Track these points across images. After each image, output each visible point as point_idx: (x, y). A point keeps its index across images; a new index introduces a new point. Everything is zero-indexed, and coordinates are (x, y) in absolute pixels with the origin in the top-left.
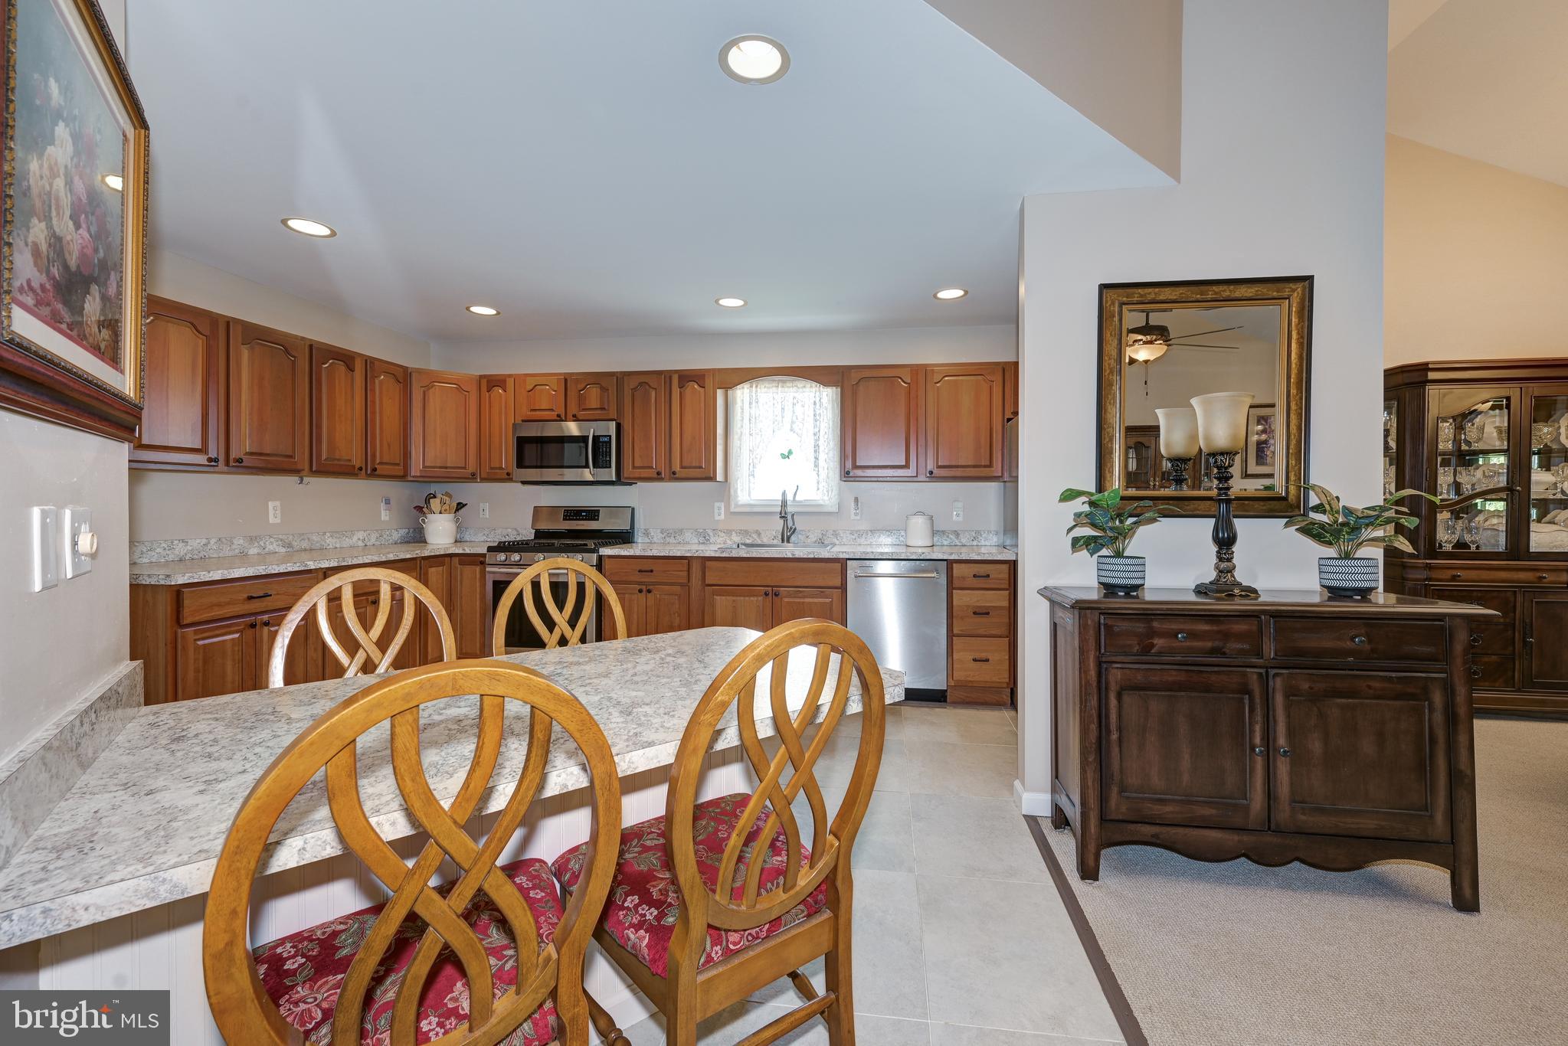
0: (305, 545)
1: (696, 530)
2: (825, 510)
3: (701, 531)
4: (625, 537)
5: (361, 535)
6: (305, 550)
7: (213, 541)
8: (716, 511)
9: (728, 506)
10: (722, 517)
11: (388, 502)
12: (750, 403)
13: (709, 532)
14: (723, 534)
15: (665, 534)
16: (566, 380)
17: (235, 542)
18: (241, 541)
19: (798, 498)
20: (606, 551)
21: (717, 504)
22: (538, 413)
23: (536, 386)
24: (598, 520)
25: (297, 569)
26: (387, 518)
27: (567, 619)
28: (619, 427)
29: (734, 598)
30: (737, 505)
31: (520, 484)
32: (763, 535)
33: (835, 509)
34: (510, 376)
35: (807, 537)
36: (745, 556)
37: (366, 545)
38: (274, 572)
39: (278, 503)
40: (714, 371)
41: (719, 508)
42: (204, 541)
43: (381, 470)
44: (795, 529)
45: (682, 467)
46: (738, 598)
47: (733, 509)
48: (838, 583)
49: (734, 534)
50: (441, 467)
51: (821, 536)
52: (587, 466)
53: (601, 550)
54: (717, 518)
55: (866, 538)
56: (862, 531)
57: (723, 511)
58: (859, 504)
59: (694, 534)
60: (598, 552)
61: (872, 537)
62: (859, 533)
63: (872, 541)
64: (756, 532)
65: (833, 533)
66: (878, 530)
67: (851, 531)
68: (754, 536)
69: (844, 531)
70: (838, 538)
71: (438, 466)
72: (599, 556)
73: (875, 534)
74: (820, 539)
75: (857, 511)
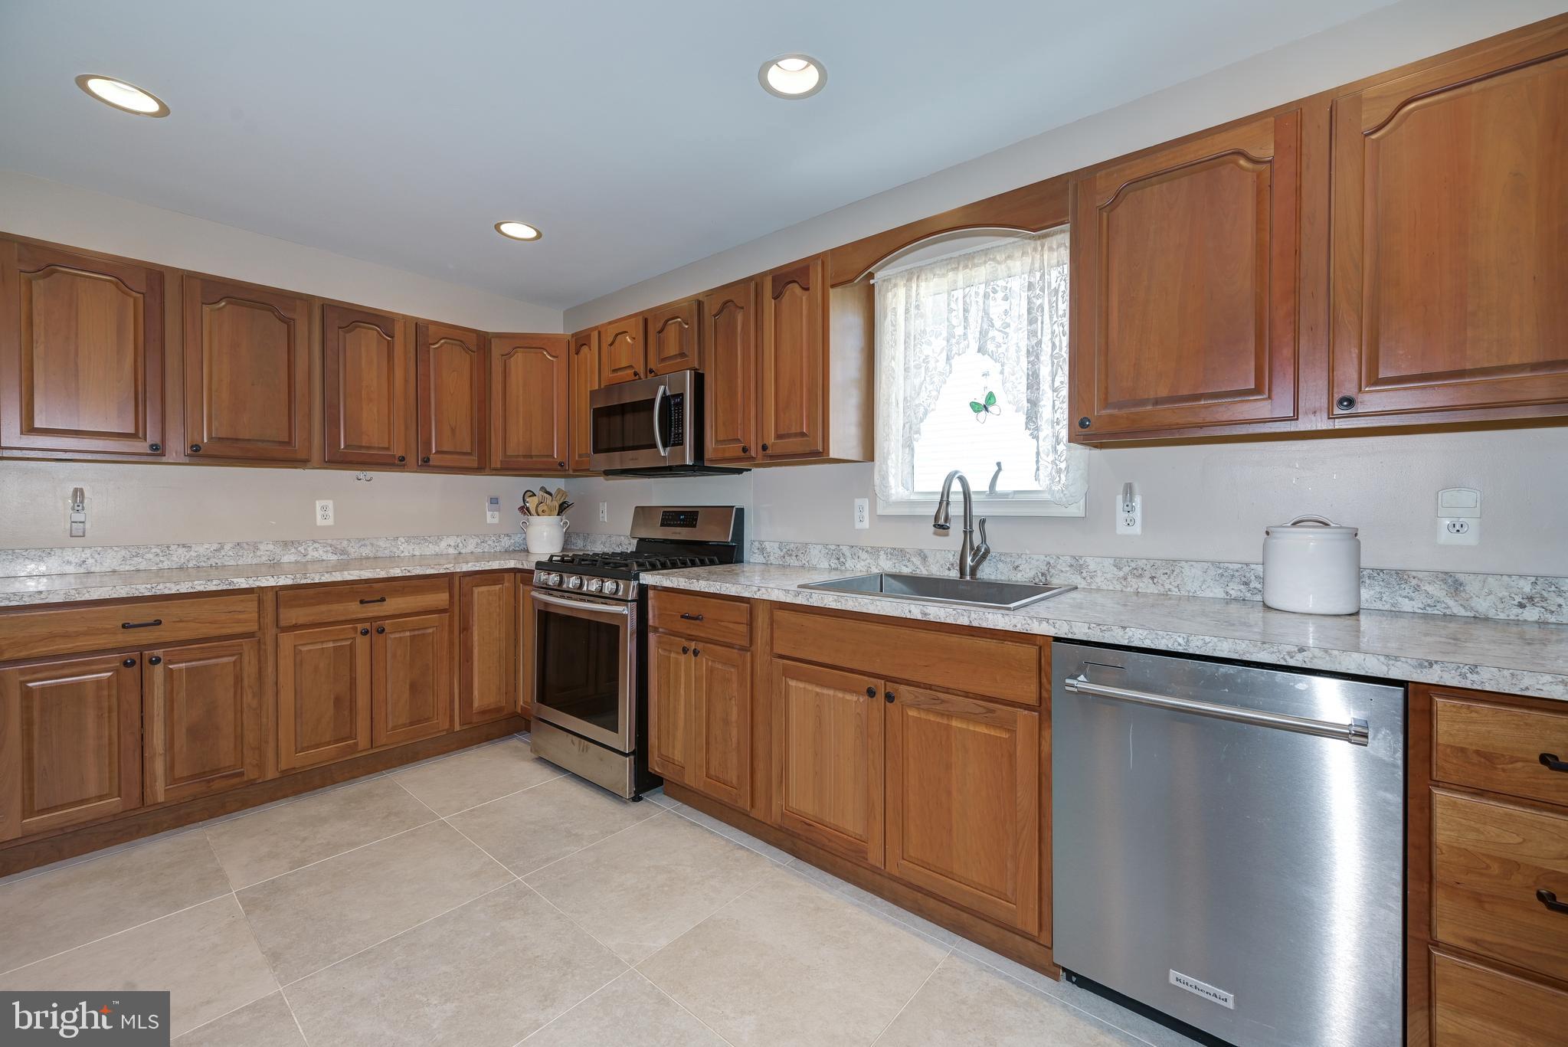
0: (366, 551)
1: (825, 546)
2: (1055, 512)
3: (833, 547)
4: (729, 554)
5: (452, 541)
6: (367, 558)
7: (227, 547)
8: (857, 514)
9: (873, 505)
10: (866, 524)
11: (494, 501)
12: (907, 311)
13: (845, 549)
14: (864, 555)
15: (784, 551)
17: (262, 547)
18: (271, 547)
19: (1000, 488)
20: (648, 578)
21: (858, 502)
22: (619, 373)
23: (617, 335)
24: (695, 526)
26: (496, 521)
28: (699, 380)
29: (818, 690)
30: (887, 505)
31: (601, 479)
32: (930, 560)
33: (1077, 510)
34: (594, 329)
35: (1016, 568)
36: (834, 605)
37: (460, 553)
39: (330, 503)
40: (823, 256)
41: (861, 509)
42: (215, 546)
43: (435, 460)
44: (987, 551)
45: (779, 437)
46: (826, 691)
47: (880, 512)
48: (1028, 692)
49: (882, 556)
50: (524, 456)
51: (1044, 568)
52: (654, 446)
53: (642, 575)
54: (858, 526)
55: (1153, 578)
56: (1144, 561)
57: (866, 514)
58: (1138, 501)
59: (824, 551)
60: (637, 578)
61: (1169, 577)
62: (1133, 565)
63: (1171, 587)
64: (919, 554)
65: (1073, 562)
66: (1187, 561)
67: (1115, 559)
68: (916, 560)
69: (1097, 560)
70: (1084, 574)
71: (521, 454)
72: (639, 584)
73: (1177, 570)
74: (1043, 574)
75: (1131, 514)
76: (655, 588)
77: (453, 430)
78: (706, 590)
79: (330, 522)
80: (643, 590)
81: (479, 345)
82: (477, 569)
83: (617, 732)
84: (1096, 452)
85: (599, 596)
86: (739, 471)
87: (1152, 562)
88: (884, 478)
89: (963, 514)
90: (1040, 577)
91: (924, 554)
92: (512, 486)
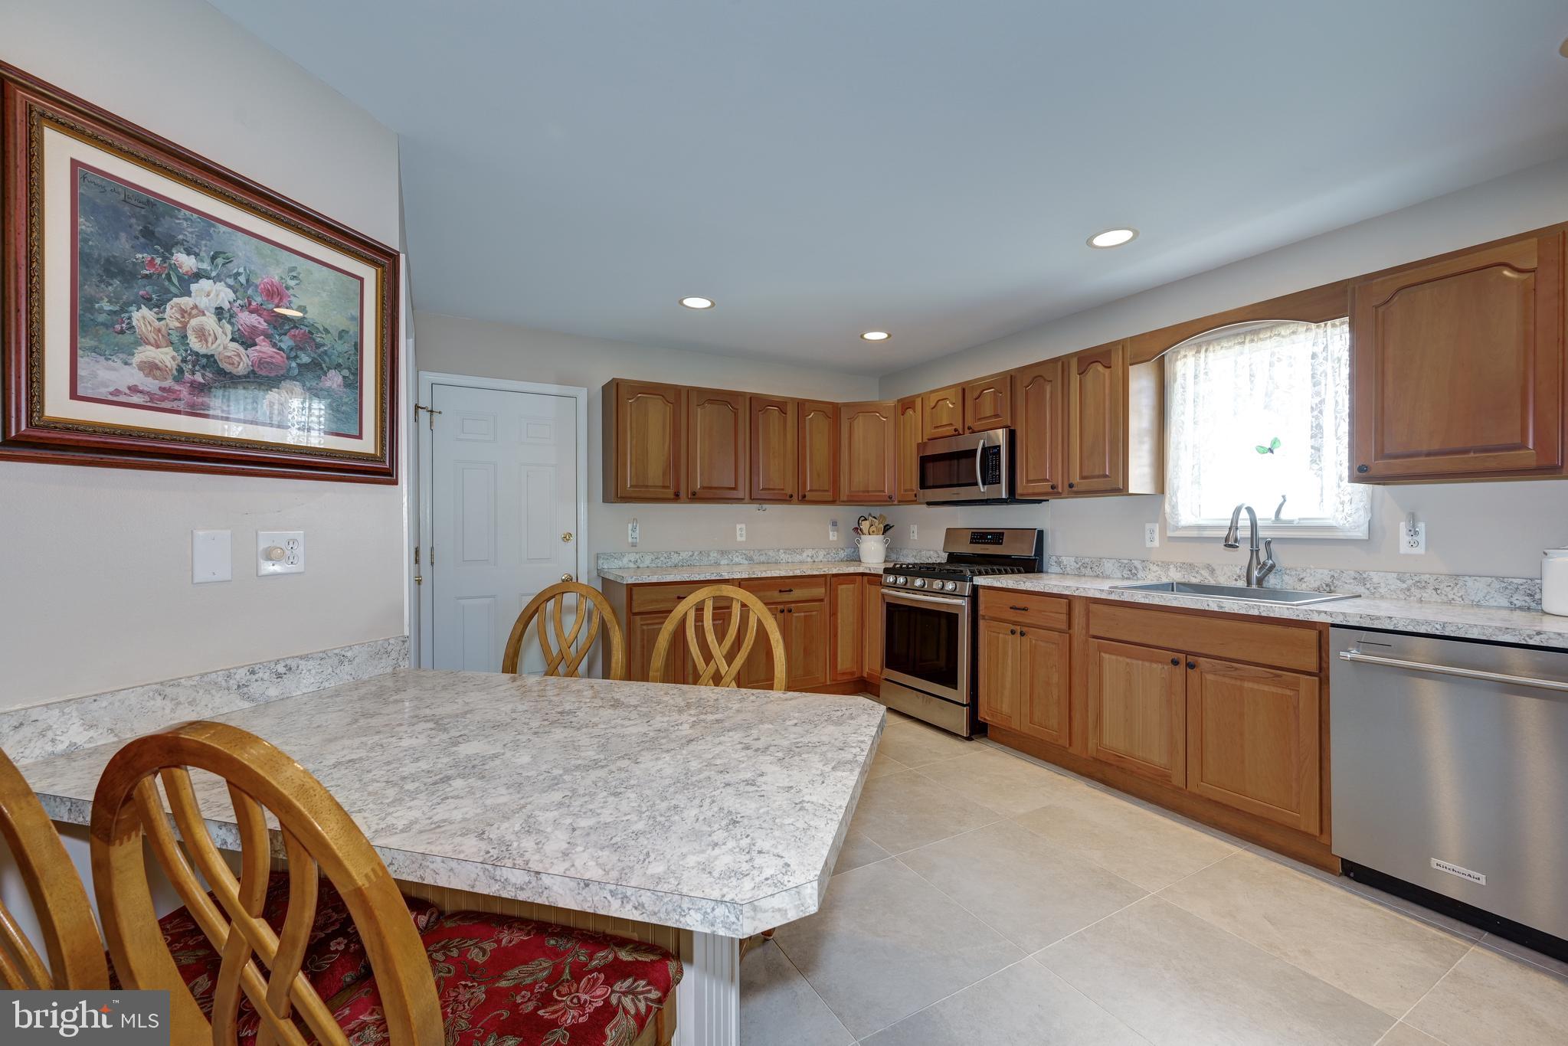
0: (763, 558)
1: (1118, 560)
2: (1340, 535)
3: (1126, 561)
4: (1032, 565)
5: (810, 552)
6: (763, 563)
7: (696, 554)
8: (1148, 536)
9: (1164, 528)
10: (1156, 543)
11: (834, 524)
12: (1196, 377)
13: (1137, 563)
14: (1154, 568)
15: (1080, 564)
16: (964, 390)
17: (711, 554)
18: (715, 555)
19: (1285, 515)
20: (979, 581)
21: (1148, 526)
22: (940, 430)
23: (938, 400)
24: (1001, 544)
25: (713, 578)
26: (835, 538)
28: (1012, 435)
29: (1128, 660)
30: (1177, 528)
31: (925, 506)
32: (1218, 572)
33: (1361, 533)
34: (918, 396)
35: (1301, 580)
36: (1142, 601)
38: (695, 579)
39: (744, 525)
40: (1122, 344)
41: (1152, 532)
42: (691, 553)
44: (1273, 567)
45: (1083, 477)
46: (1135, 662)
47: (1170, 534)
48: (1312, 664)
49: (1172, 568)
50: (864, 492)
51: (1328, 580)
52: (976, 484)
53: (975, 578)
54: (1149, 544)
55: (1436, 589)
56: (1428, 576)
57: (1157, 536)
58: (1421, 527)
59: (1117, 565)
60: (971, 580)
61: (1453, 589)
62: (1417, 579)
63: (1454, 597)
64: (1208, 568)
65: (1357, 576)
66: (1470, 576)
67: (1399, 573)
68: (1205, 573)
69: (1382, 574)
70: (1368, 586)
71: (861, 489)
72: (973, 585)
73: (1461, 583)
74: (1327, 585)
75: (1415, 538)
76: (984, 587)
77: (818, 475)
78: (1032, 589)
79: (743, 539)
80: (975, 589)
81: (834, 412)
82: (841, 572)
83: (956, 689)
84: (1379, 489)
85: (941, 593)
86: (1039, 502)
87: (1435, 577)
88: (1174, 507)
89: (1250, 536)
90: (1325, 587)
91: (1212, 568)
92: (847, 514)
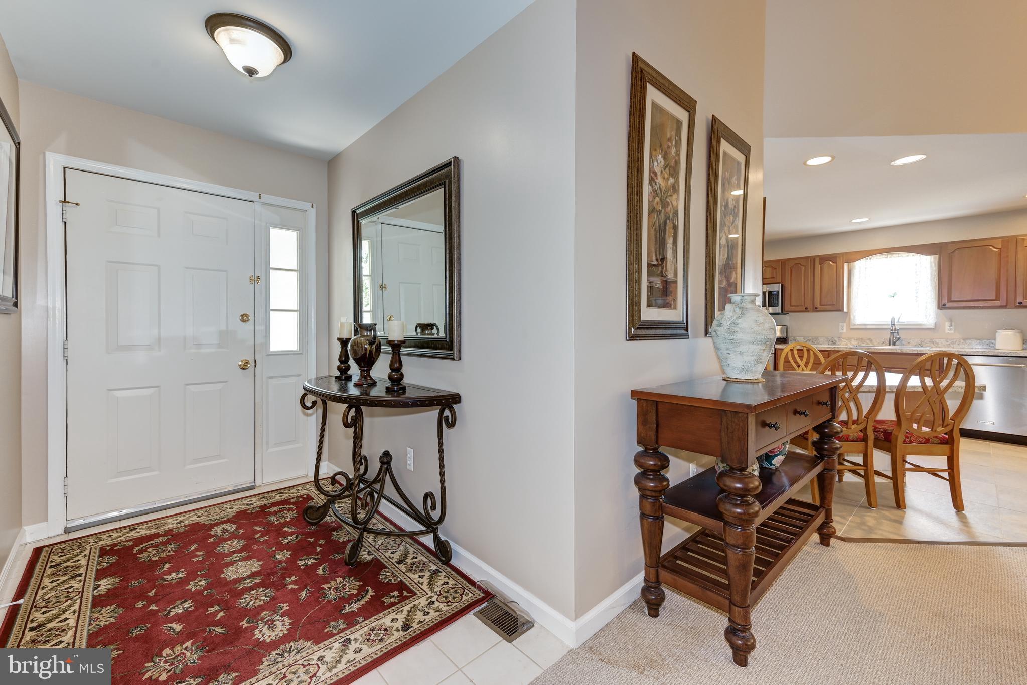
1: (827, 338)
2: (924, 327)
3: (830, 338)
8: (840, 328)
9: (849, 324)
10: (845, 331)
13: (836, 339)
14: (845, 340)
15: (806, 340)
19: (900, 321)
21: (841, 324)
27: (804, 363)
28: (782, 286)
30: (855, 325)
33: (932, 326)
40: (843, 254)
41: (843, 327)
44: (900, 338)
45: (821, 305)
47: (852, 327)
49: (853, 340)
51: (919, 342)
52: (766, 306)
54: (841, 331)
55: (958, 344)
56: (956, 340)
57: (845, 328)
58: (953, 324)
59: (826, 340)
61: (964, 344)
62: (952, 341)
63: (965, 346)
64: (869, 340)
65: (930, 340)
66: (970, 339)
67: (946, 339)
68: (867, 342)
69: (939, 340)
70: (934, 344)
73: (967, 342)
75: (951, 327)
84: (947, 311)
87: (958, 340)
88: (854, 317)
89: (891, 327)
90: (918, 345)
